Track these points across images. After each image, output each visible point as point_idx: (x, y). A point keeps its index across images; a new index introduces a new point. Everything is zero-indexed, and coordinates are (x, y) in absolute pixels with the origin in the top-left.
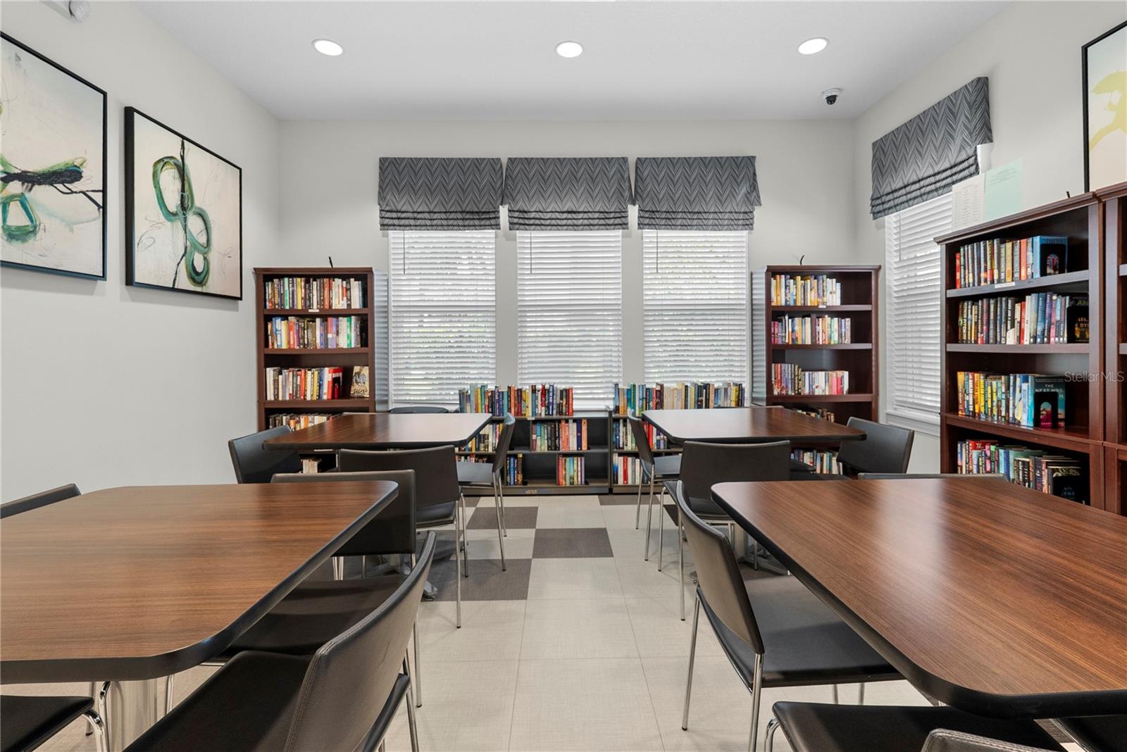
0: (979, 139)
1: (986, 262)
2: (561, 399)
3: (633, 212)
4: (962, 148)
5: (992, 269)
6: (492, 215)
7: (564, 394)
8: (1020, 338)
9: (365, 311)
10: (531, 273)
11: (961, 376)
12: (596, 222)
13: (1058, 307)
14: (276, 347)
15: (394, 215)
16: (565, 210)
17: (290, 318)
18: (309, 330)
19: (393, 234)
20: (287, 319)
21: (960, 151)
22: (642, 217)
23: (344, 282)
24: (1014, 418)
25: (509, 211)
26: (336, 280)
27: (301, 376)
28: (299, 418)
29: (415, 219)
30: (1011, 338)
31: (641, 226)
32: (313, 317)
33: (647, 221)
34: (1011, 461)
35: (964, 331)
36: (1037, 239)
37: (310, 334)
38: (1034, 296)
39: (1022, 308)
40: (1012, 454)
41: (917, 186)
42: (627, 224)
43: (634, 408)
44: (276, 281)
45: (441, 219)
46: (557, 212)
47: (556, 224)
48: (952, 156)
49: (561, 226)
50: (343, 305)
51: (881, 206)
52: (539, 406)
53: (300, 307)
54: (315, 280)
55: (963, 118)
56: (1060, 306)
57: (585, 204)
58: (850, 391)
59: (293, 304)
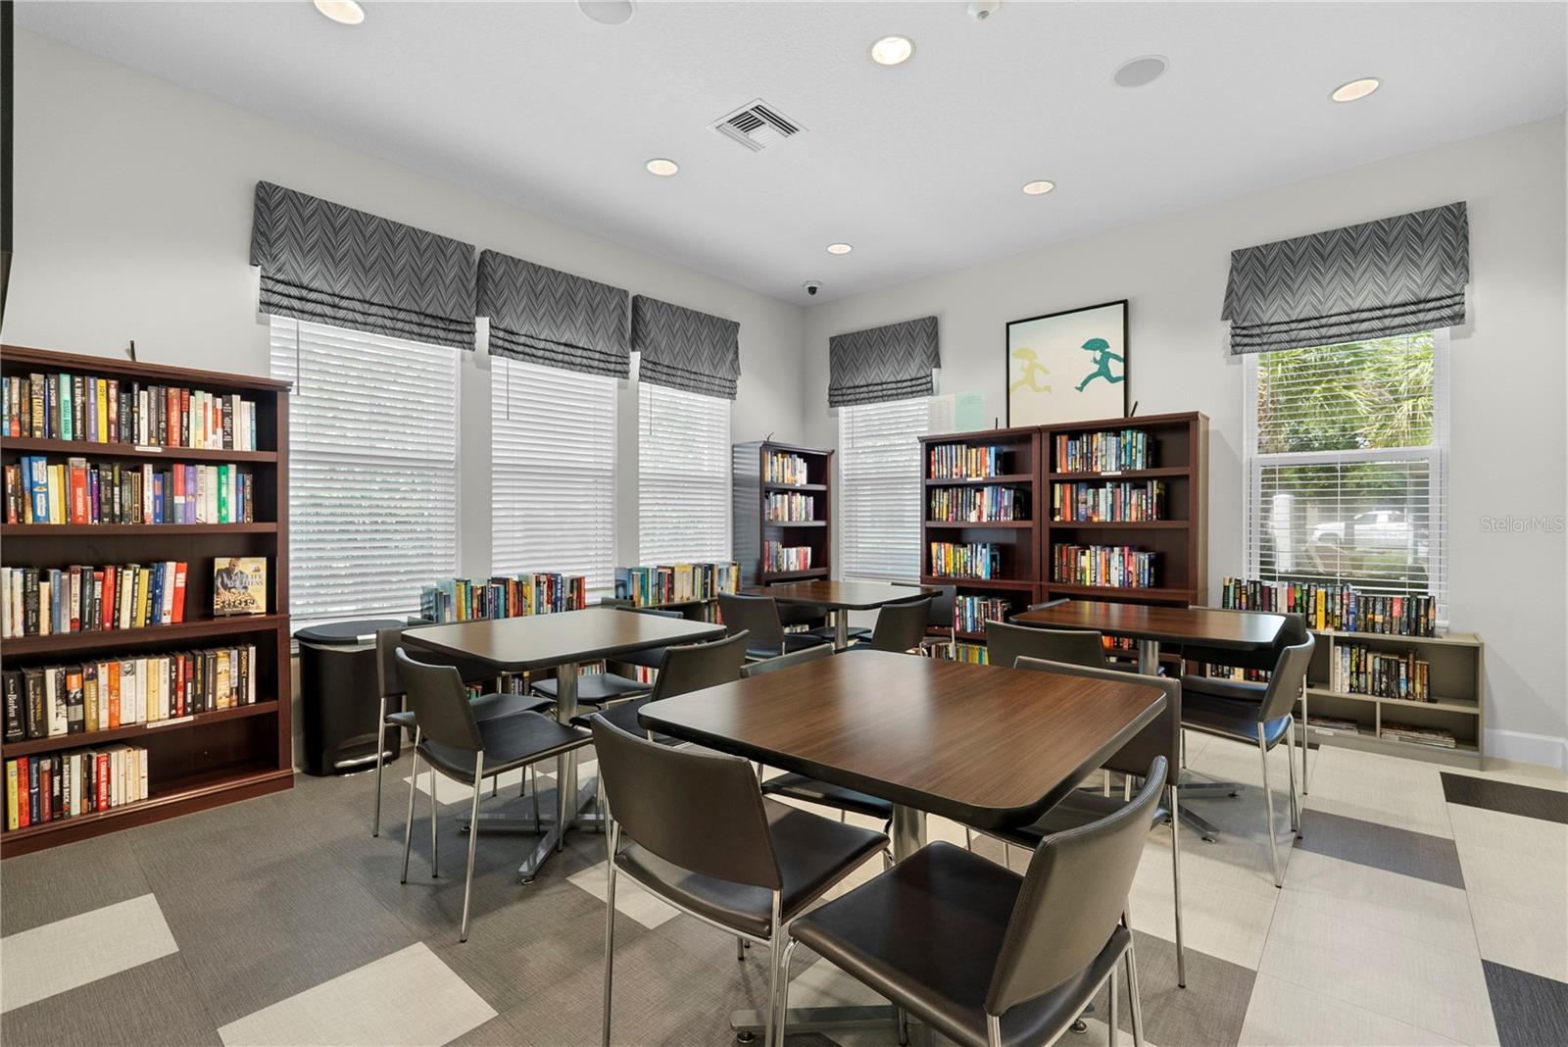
0: (933, 365)
1: (957, 460)
2: (572, 592)
3: (635, 358)
4: (920, 367)
5: (962, 466)
6: (466, 328)
7: (575, 584)
8: (980, 517)
9: (267, 457)
10: (508, 419)
11: (934, 546)
12: (596, 363)
13: (1006, 496)
14: (29, 520)
15: (294, 291)
16: (563, 341)
17: (72, 460)
18: (126, 488)
19: (279, 322)
20: (65, 463)
21: (919, 369)
22: (644, 368)
23: (219, 401)
24: (976, 574)
25: (491, 327)
26: (199, 394)
27: (103, 580)
28: (96, 669)
29: (334, 306)
30: (973, 517)
31: (642, 377)
32: (136, 462)
33: (649, 373)
34: (976, 605)
35: (937, 511)
36: (993, 449)
37: (126, 495)
38: (990, 488)
39: (982, 496)
40: (976, 599)
41: (880, 387)
42: (627, 373)
43: (647, 598)
44: (37, 379)
45: (384, 317)
46: (553, 342)
47: (530, 353)
48: (912, 370)
49: (555, 361)
50: (215, 442)
51: (839, 396)
52: (545, 604)
53: (103, 438)
54: (143, 387)
55: (921, 343)
56: (1007, 498)
57: (584, 339)
58: (812, 566)
59: (84, 431)
